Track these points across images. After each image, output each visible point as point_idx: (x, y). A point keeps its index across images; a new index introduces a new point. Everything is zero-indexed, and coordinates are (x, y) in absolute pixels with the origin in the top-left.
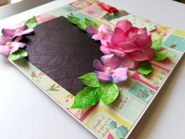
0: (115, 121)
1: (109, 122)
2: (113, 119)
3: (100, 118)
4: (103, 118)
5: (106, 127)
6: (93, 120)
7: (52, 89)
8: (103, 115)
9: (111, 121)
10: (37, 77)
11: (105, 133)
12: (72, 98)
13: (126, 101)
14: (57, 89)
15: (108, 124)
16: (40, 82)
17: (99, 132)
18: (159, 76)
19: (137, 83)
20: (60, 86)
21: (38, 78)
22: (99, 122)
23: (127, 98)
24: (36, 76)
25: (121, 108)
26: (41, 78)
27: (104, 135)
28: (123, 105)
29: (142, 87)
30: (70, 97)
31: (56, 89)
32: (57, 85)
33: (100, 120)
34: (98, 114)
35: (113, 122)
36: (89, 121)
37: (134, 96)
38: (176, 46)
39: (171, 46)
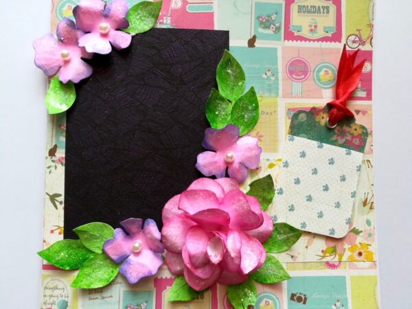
0: (69, 304)
1: (63, 298)
2: (69, 300)
3: (60, 285)
4: (63, 289)
5: (55, 299)
6: (52, 280)
7: (53, 198)
8: (66, 286)
9: (66, 299)
10: (53, 161)
11: (49, 304)
12: (60, 233)
13: (106, 299)
14: (58, 204)
15: (60, 299)
16: (50, 172)
17: (45, 296)
19: (150, 292)
20: (63, 205)
21: (53, 164)
22: (56, 288)
23: (111, 297)
24: (53, 158)
25: (90, 299)
26: (56, 167)
27: (45, 303)
28: (97, 298)
29: (146, 302)
30: (59, 230)
31: (56, 202)
32: (62, 198)
33: (58, 287)
34: (62, 279)
35: (67, 302)
36: (48, 276)
37: (121, 302)
38: (304, 303)
39: (298, 295)
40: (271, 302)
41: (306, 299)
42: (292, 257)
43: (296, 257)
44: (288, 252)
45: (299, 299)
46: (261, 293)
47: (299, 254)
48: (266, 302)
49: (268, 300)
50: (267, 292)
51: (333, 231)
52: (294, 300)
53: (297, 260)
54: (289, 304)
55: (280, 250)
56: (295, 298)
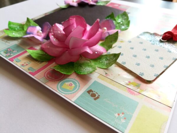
13: (6, 43)
18: (27, 65)
19: (23, 49)
29: (17, 51)
37: (10, 46)
38: (95, 99)
39: (94, 92)
40: (73, 85)
41: (98, 98)
42: (106, 74)
43: (109, 75)
44: (105, 70)
45: (93, 95)
46: (72, 79)
47: (112, 75)
48: (71, 84)
49: (72, 84)
50: (76, 80)
51: (143, 74)
52: (89, 94)
53: (108, 77)
54: (84, 93)
55: (101, 67)
56: (91, 93)
